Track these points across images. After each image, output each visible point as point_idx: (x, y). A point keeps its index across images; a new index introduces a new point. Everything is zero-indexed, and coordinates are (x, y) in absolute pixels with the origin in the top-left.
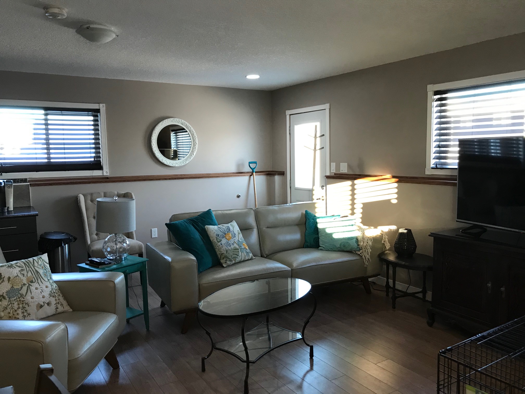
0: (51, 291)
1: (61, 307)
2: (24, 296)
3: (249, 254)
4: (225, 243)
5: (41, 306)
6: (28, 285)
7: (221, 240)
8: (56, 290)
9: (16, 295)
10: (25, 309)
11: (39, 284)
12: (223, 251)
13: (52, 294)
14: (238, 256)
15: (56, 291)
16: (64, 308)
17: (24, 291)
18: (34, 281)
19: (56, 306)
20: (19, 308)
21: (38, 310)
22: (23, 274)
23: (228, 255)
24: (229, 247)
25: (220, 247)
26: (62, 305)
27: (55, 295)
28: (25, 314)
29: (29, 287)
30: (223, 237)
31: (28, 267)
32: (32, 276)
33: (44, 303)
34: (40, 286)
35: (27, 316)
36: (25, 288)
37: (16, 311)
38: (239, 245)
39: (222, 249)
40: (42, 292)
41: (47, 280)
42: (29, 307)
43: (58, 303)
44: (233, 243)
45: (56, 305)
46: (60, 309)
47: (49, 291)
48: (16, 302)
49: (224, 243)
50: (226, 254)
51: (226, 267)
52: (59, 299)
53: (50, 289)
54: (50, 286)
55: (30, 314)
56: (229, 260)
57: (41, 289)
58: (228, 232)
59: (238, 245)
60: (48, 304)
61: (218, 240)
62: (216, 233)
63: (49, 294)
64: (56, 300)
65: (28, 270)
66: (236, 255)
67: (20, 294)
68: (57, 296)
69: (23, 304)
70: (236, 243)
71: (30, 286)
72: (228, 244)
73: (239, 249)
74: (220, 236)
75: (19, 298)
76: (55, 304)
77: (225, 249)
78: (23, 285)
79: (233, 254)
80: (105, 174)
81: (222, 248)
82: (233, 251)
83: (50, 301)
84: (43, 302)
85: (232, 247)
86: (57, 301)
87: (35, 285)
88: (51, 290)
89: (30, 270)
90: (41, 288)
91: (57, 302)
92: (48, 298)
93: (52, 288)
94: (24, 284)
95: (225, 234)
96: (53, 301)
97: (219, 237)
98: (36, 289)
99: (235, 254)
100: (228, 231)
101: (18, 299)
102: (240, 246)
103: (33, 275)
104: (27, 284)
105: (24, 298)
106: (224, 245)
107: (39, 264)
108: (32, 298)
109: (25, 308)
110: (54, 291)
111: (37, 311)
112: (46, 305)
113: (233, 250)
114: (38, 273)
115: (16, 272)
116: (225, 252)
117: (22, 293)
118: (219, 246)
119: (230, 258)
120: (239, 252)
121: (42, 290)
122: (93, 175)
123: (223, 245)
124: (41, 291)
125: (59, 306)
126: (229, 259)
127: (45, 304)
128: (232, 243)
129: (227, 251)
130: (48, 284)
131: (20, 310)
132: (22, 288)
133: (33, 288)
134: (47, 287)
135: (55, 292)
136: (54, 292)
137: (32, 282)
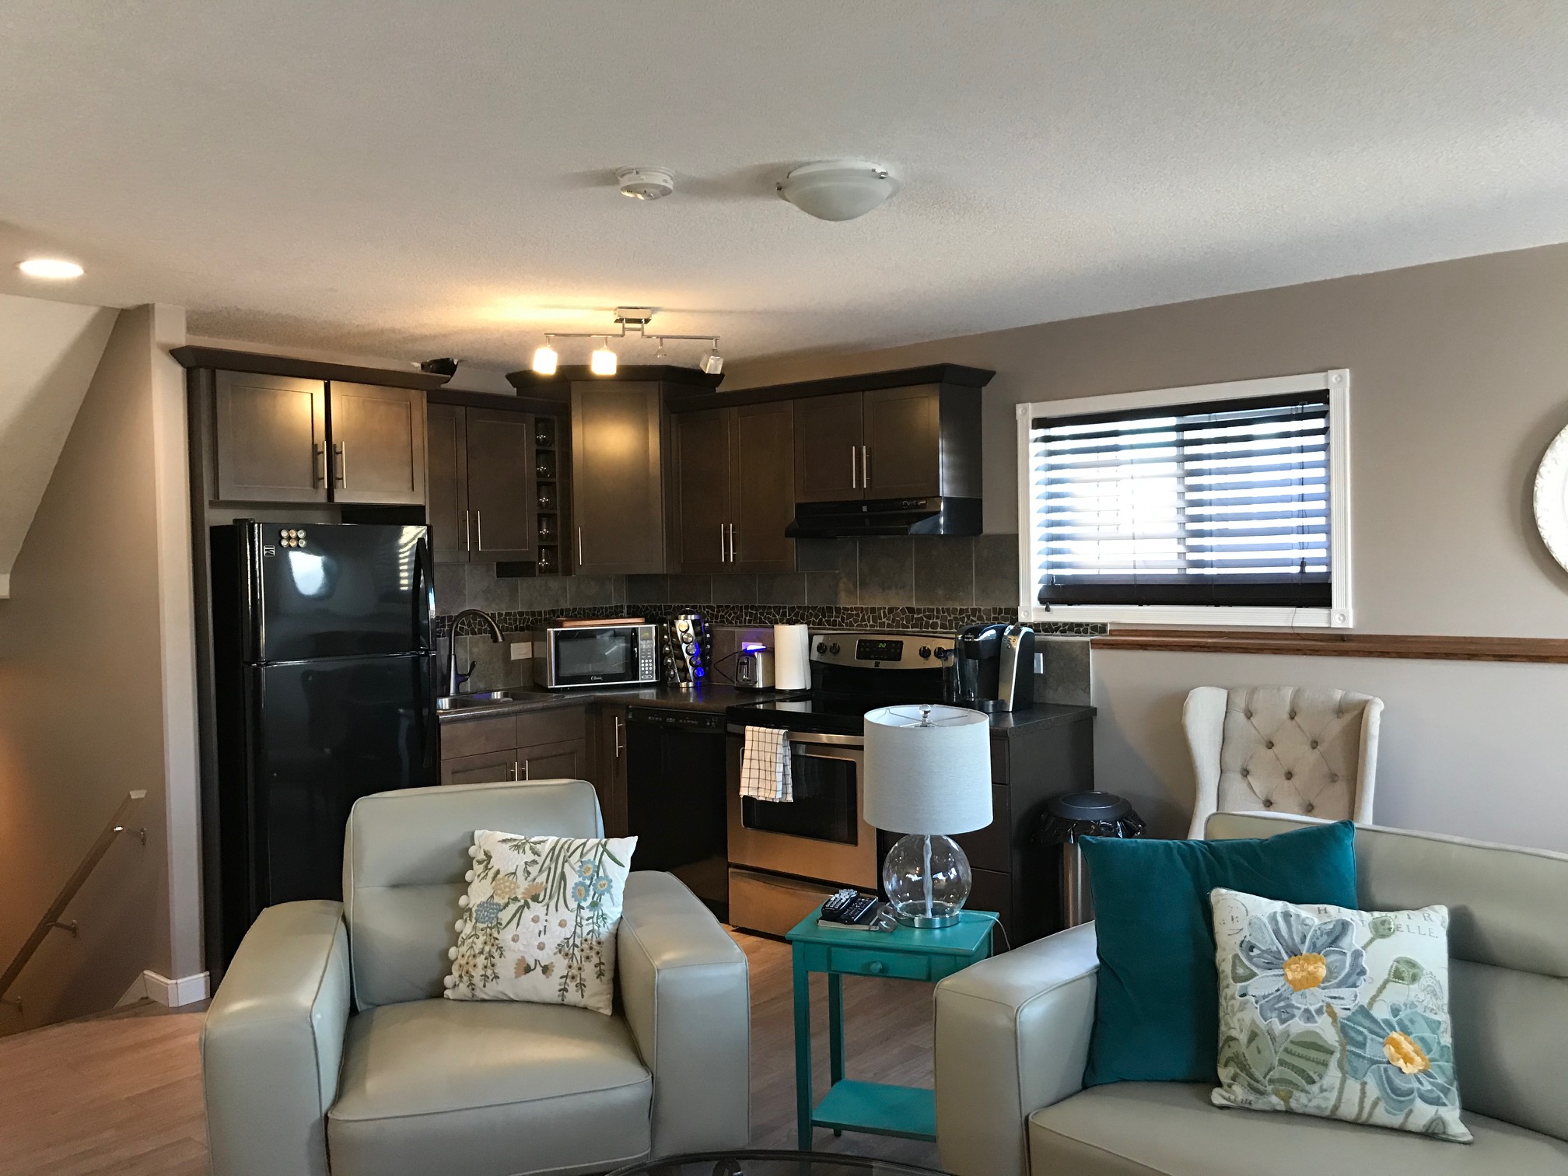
0: (568, 939)
1: (577, 991)
2: (502, 927)
3: (1412, 1100)
4: (1264, 997)
5: (528, 970)
6: (522, 902)
7: (1253, 975)
8: (586, 940)
9: (489, 918)
10: (492, 959)
11: (547, 910)
12: (1239, 1030)
13: (567, 949)
14: (1313, 1082)
15: (581, 944)
16: (583, 996)
17: (505, 916)
18: (541, 899)
19: (565, 983)
20: (481, 953)
21: (518, 976)
22: (529, 873)
23: (1250, 1055)
24: (1275, 1021)
25: (1233, 1006)
26: (581, 986)
27: (573, 954)
28: (489, 972)
29: (523, 909)
30: (1270, 966)
31: (551, 860)
32: (545, 883)
33: (536, 964)
34: (547, 915)
35: (492, 980)
36: (513, 908)
37: (474, 956)
38: (1353, 1034)
39: (1235, 1019)
40: (543, 933)
41: (573, 905)
42: (500, 957)
43: (573, 978)
44: (1312, 1009)
45: (564, 979)
46: (573, 996)
47: (563, 936)
48: (483, 935)
49: (1260, 993)
50: (1243, 1049)
51: (1222, 1108)
52: (580, 969)
53: (568, 932)
54: (571, 924)
55: (498, 978)
56: (1249, 1085)
57: (545, 924)
58: (1314, 947)
59: (1343, 1030)
60: (546, 970)
61: (1240, 971)
62: (1246, 932)
63: (559, 945)
64: (570, 967)
65: (545, 865)
66: (1302, 1072)
67: (498, 918)
68: (579, 958)
69: (493, 945)
70: (1333, 1015)
71: (526, 908)
72: (1282, 1004)
73: (1337, 1055)
74: (1256, 952)
75: (491, 928)
76: (561, 978)
77: (1248, 1022)
78: (513, 900)
79: (1282, 1063)
80: (1337, 623)
81: (1239, 1015)
82: (1292, 1047)
83: (552, 963)
84: (536, 960)
85: (1298, 1026)
86: (574, 971)
87: (537, 909)
88: (569, 937)
89: (550, 869)
90: (546, 921)
91: (570, 974)
92: (551, 953)
93: (575, 932)
94: (516, 899)
95: (1294, 952)
96: (561, 966)
97: (1250, 959)
98: (535, 920)
99: (1293, 1068)
100: (1319, 944)
101: (488, 929)
102: (1360, 1038)
103: (547, 882)
104: (519, 901)
105: (499, 933)
106: (1253, 1000)
107: (583, 860)
108: (515, 939)
109: (494, 958)
110: (578, 942)
111: (516, 977)
112: (539, 969)
113: (1292, 1042)
114: (563, 882)
115: (517, 863)
116: (1243, 1038)
117: (501, 919)
118: (1233, 998)
119: (1259, 1075)
120: (1325, 1065)
121: (545, 926)
122: (1295, 625)
123: (1246, 1003)
124: (542, 929)
125: (572, 986)
126: (1252, 1076)
127: (538, 967)
128: (1307, 1011)
129: (1253, 1036)
130: (571, 918)
131: (483, 957)
132: (507, 905)
133: (527, 914)
134: (562, 924)
135: (579, 945)
136: (575, 945)
137: (535, 899)
